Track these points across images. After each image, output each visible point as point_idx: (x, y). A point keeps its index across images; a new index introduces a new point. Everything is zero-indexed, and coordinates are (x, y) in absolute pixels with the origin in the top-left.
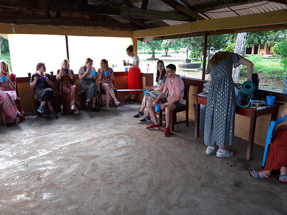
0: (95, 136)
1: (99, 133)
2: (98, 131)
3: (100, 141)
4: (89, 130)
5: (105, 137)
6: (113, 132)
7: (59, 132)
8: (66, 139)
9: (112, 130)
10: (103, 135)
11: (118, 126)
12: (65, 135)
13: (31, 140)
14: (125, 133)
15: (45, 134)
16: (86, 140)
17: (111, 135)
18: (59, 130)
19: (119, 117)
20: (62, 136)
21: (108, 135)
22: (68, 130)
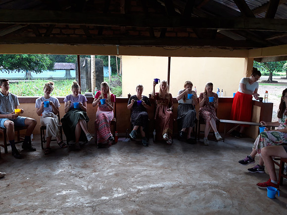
0: (183, 182)
1: (188, 178)
2: (189, 174)
3: (187, 193)
4: (178, 170)
5: (195, 187)
6: (207, 180)
7: (144, 165)
8: (148, 179)
9: (206, 176)
10: (194, 183)
11: (215, 172)
12: (148, 172)
13: (113, 171)
14: (224, 186)
15: (130, 165)
16: (171, 186)
17: (205, 184)
18: (145, 162)
19: (218, 157)
20: (145, 173)
21: (200, 185)
22: (154, 164)
